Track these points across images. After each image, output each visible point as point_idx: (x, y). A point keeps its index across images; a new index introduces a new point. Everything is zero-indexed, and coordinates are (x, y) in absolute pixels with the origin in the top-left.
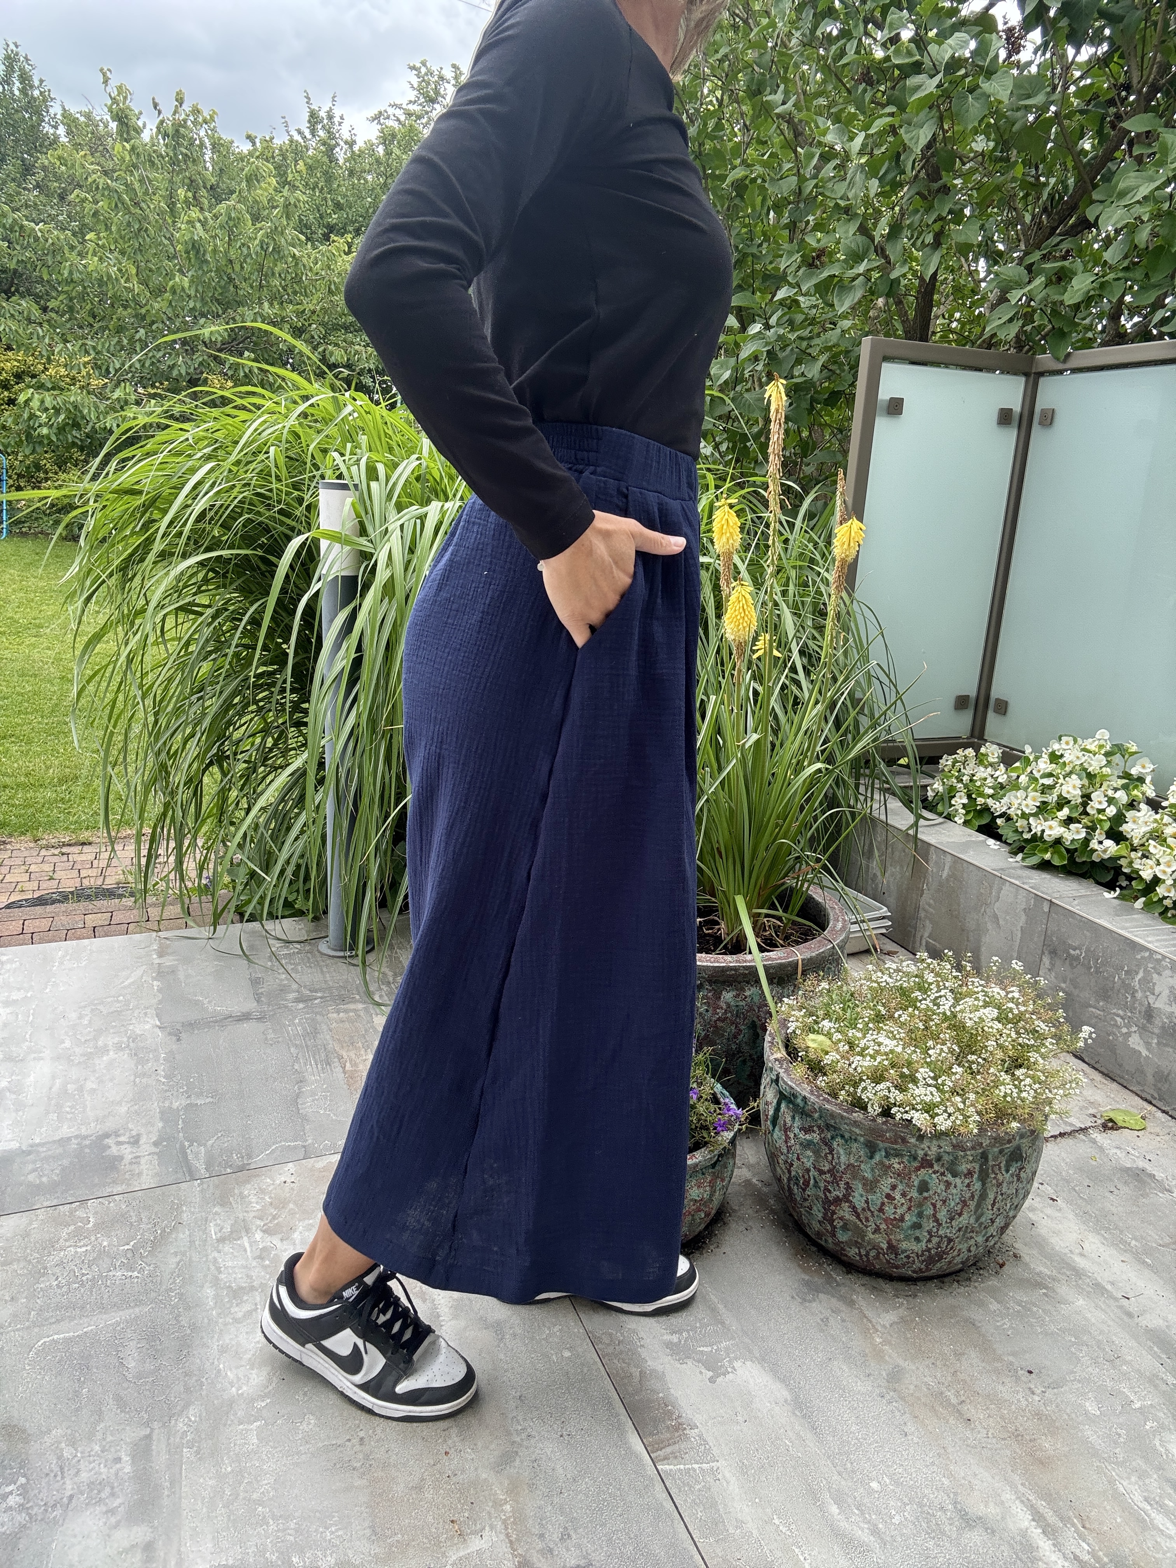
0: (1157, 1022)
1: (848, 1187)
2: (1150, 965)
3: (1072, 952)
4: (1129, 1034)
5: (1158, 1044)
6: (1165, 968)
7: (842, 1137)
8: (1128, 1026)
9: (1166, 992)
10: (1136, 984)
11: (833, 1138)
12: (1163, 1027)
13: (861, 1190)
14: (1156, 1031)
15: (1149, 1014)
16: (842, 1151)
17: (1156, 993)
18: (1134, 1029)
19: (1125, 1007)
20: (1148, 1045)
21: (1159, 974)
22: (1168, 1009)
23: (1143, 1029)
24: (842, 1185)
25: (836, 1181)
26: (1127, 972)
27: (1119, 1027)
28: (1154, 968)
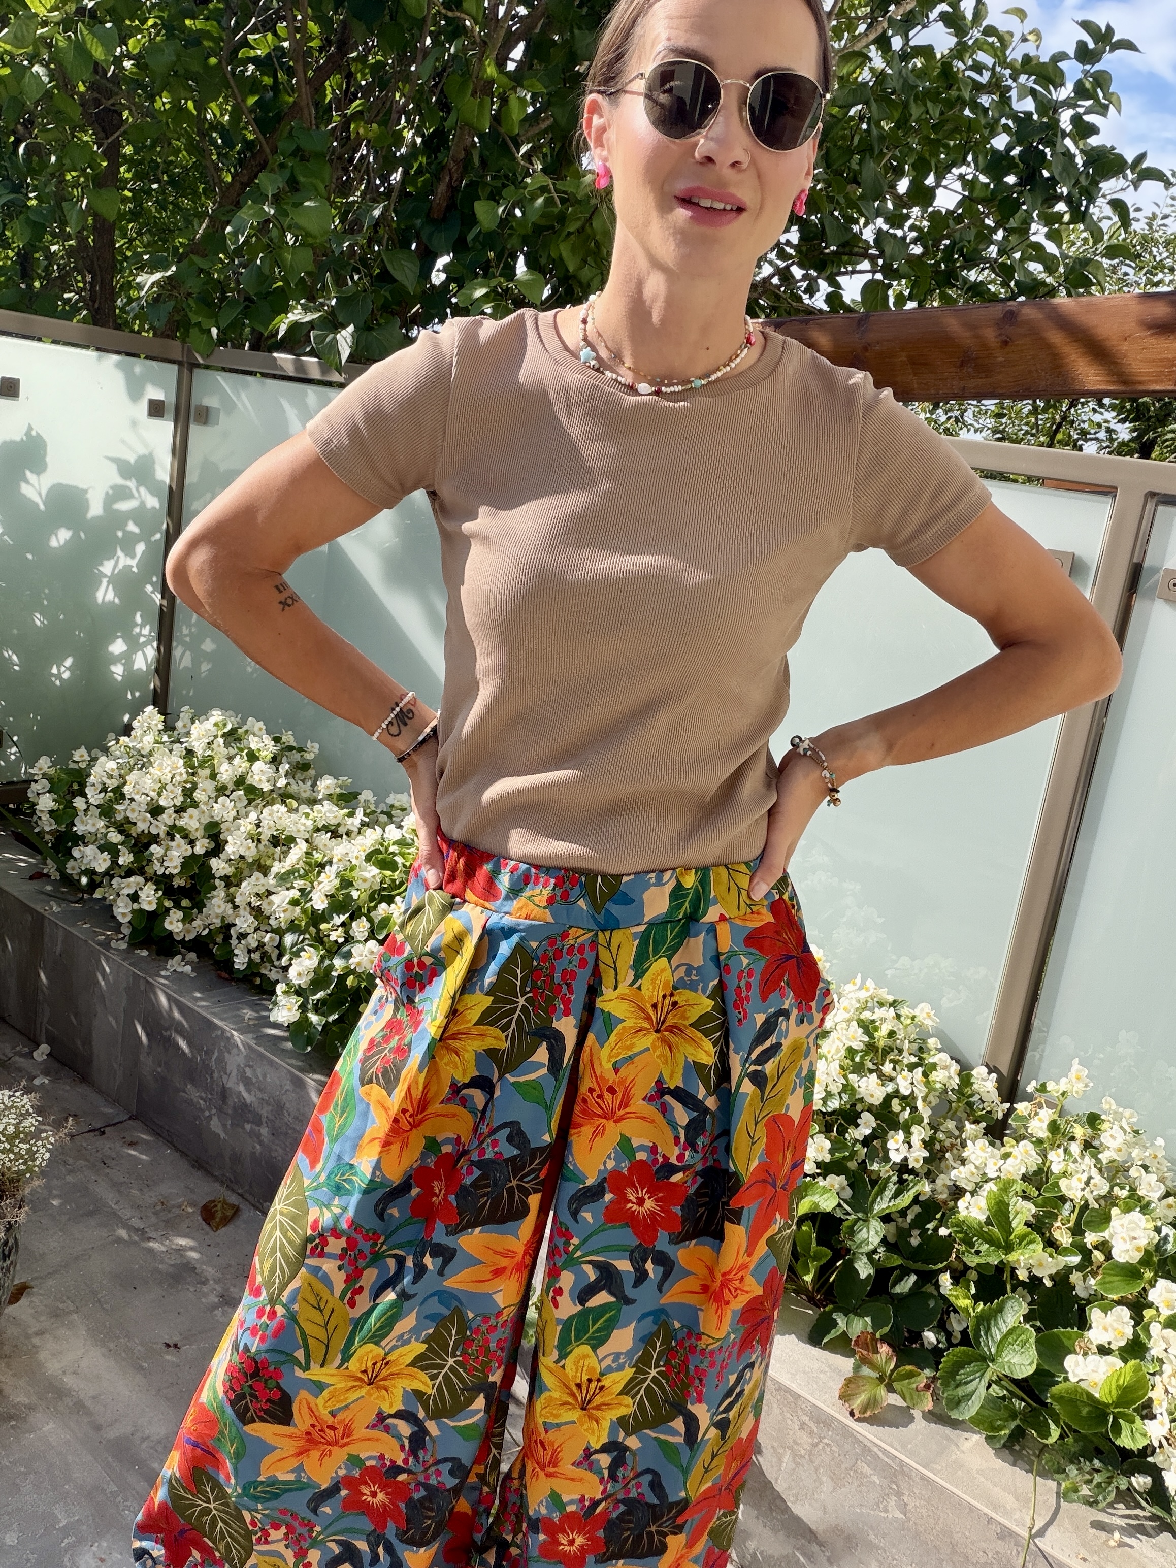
0: (230, 1102)
2: (221, 1045)
3: (164, 1033)
4: (210, 1117)
5: (232, 1125)
8: (209, 1109)
9: (235, 1072)
10: (213, 1064)
12: (235, 1109)
14: (230, 1112)
15: (224, 1094)
17: (228, 1071)
18: (214, 1111)
19: (206, 1089)
20: (224, 1126)
21: (229, 1053)
22: (237, 1089)
23: (220, 1110)
26: (207, 1053)
27: (202, 1111)
28: (225, 1047)
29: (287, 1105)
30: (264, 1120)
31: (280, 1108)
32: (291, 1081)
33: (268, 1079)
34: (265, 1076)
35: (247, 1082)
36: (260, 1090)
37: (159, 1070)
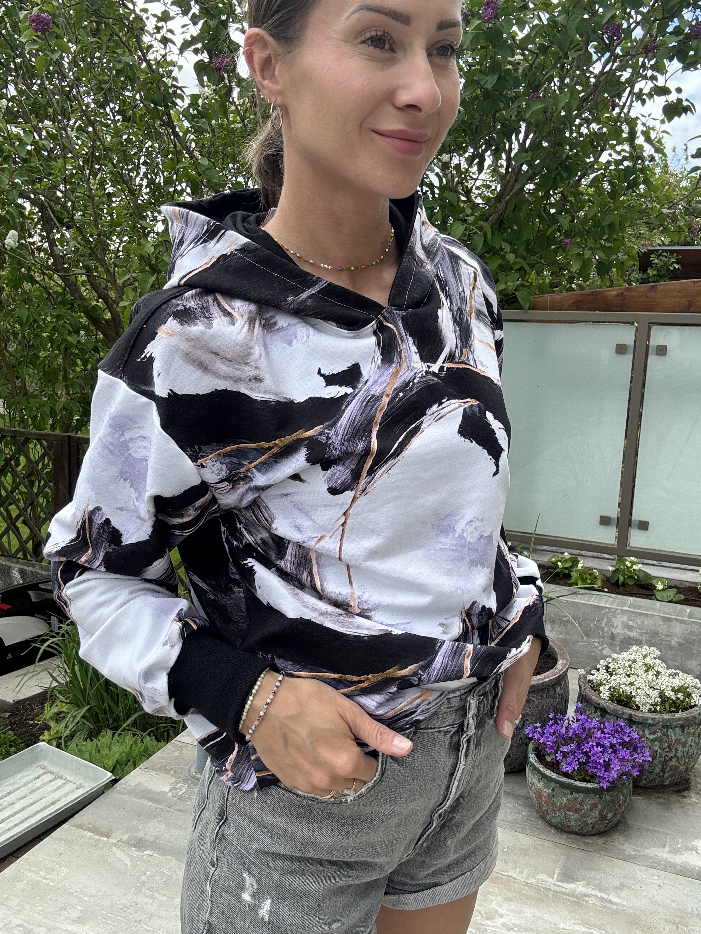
0: (618, 639)
1: (676, 749)
2: (610, 615)
3: (564, 619)
4: (603, 649)
6: (619, 614)
7: (671, 728)
8: (602, 646)
9: (620, 625)
10: (603, 625)
11: (667, 731)
12: (621, 641)
13: (681, 749)
15: (613, 637)
16: (672, 735)
17: (615, 626)
18: (606, 645)
19: (599, 637)
20: (614, 651)
21: (615, 617)
22: (623, 632)
23: (610, 645)
24: (674, 750)
25: (671, 750)
26: (597, 621)
27: (598, 647)
28: (612, 615)
29: (661, 631)
30: (644, 642)
31: (655, 634)
32: (663, 620)
33: (646, 623)
34: (643, 622)
35: (630, 628)
36: (640, 629)
37: (561, 636)
